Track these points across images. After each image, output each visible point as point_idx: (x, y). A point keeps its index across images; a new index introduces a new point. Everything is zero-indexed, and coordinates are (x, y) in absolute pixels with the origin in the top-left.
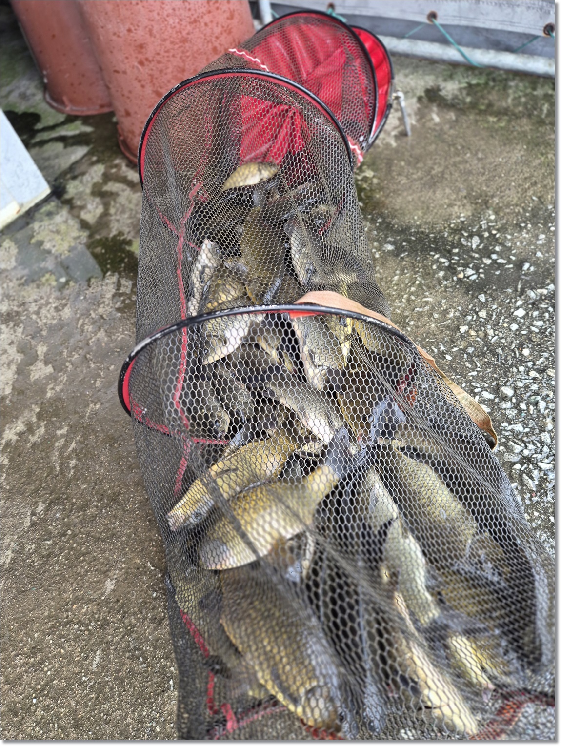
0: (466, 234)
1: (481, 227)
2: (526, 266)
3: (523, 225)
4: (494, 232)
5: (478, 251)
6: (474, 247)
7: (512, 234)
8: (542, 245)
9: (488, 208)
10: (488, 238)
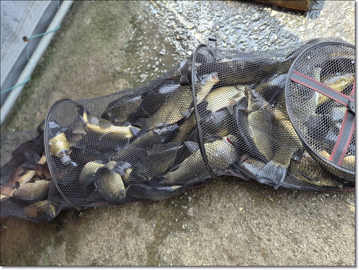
0: (138, 80)
1: (134, 74)
2: (161, 53)
3: (136, 56)
4: (139, 68)
5: (149, 74)
6: (147, 76)
7: (141, 60)
8: (149, 47)
9: (122, 72)
10: (141, 70)
